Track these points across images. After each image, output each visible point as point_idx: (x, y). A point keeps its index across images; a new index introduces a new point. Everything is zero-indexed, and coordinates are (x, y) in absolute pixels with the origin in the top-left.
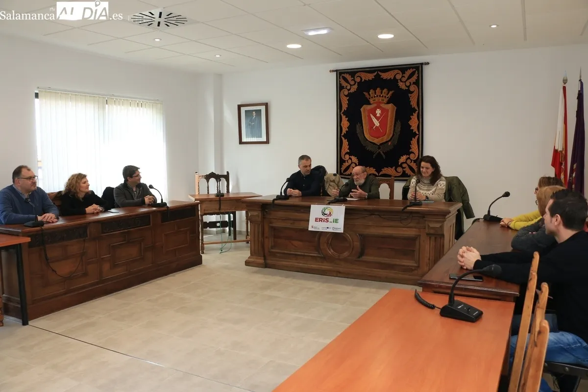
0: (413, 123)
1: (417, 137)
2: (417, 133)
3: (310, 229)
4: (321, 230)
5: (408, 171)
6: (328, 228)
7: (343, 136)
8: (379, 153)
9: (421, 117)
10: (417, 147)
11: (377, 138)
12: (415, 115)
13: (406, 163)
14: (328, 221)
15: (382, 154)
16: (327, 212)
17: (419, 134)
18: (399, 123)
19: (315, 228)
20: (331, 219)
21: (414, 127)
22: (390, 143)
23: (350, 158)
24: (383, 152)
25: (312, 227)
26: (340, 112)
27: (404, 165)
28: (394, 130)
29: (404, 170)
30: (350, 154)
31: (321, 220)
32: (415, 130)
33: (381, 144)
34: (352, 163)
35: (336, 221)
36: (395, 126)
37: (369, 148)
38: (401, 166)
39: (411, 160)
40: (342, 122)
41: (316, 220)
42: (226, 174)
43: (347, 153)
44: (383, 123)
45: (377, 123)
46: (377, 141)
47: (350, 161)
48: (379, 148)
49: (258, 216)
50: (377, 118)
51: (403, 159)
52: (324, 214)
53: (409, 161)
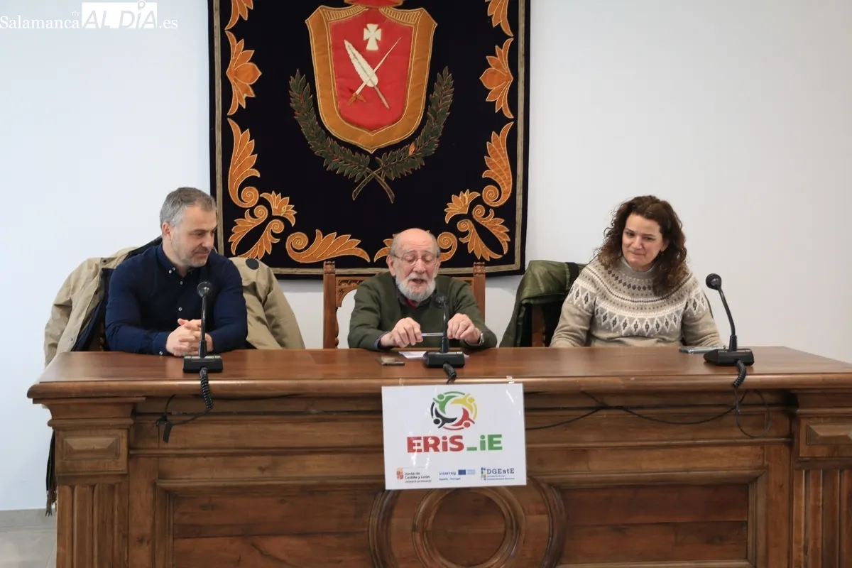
0: (496, 81)
1: (507, 128)
2: (509, 115)
3: (392, 483)
4: (437, 483)
5: (476, 245)
6: (462, 472)
7: (232, 117)
8: (374, 181)
9: (520, 61)
10: (507, 163)
11: (371, 128)
12: (502, 52)
13: (469, 216)
14: (461, 447)
15: (386, 187)
16: (453, 411)
17: (515, 120)
18: (447, 78)
19: (413, 476)
20: (470, 436)
21: (498, 95)
22: (412, 149)
23: (262, 201)
24: (387, 180)
25: (400, 475)
26: (223, 25)
27: (463, 226)
28: (428, 103)
29: (463, 240)
30: (261, 184)
31: (431, 445)
32: (502, 105)
33: (380, 152)
34: (270, 218)
35: (492, 442)
36: (430, 90)
37: (338, 163)
38: (452, 228)
39: (487, 208)
40: (232, 65)
41: (411, 446)
43: (250, 182)
44: (392, 74)
45: (368, 76)
46: (368, 140)
47: (262, 213)
48: (374, 165)
49: (112, 451)
50: (371, 59)
51: (458, 204)
52: (441, 420)
53: (479, 212)
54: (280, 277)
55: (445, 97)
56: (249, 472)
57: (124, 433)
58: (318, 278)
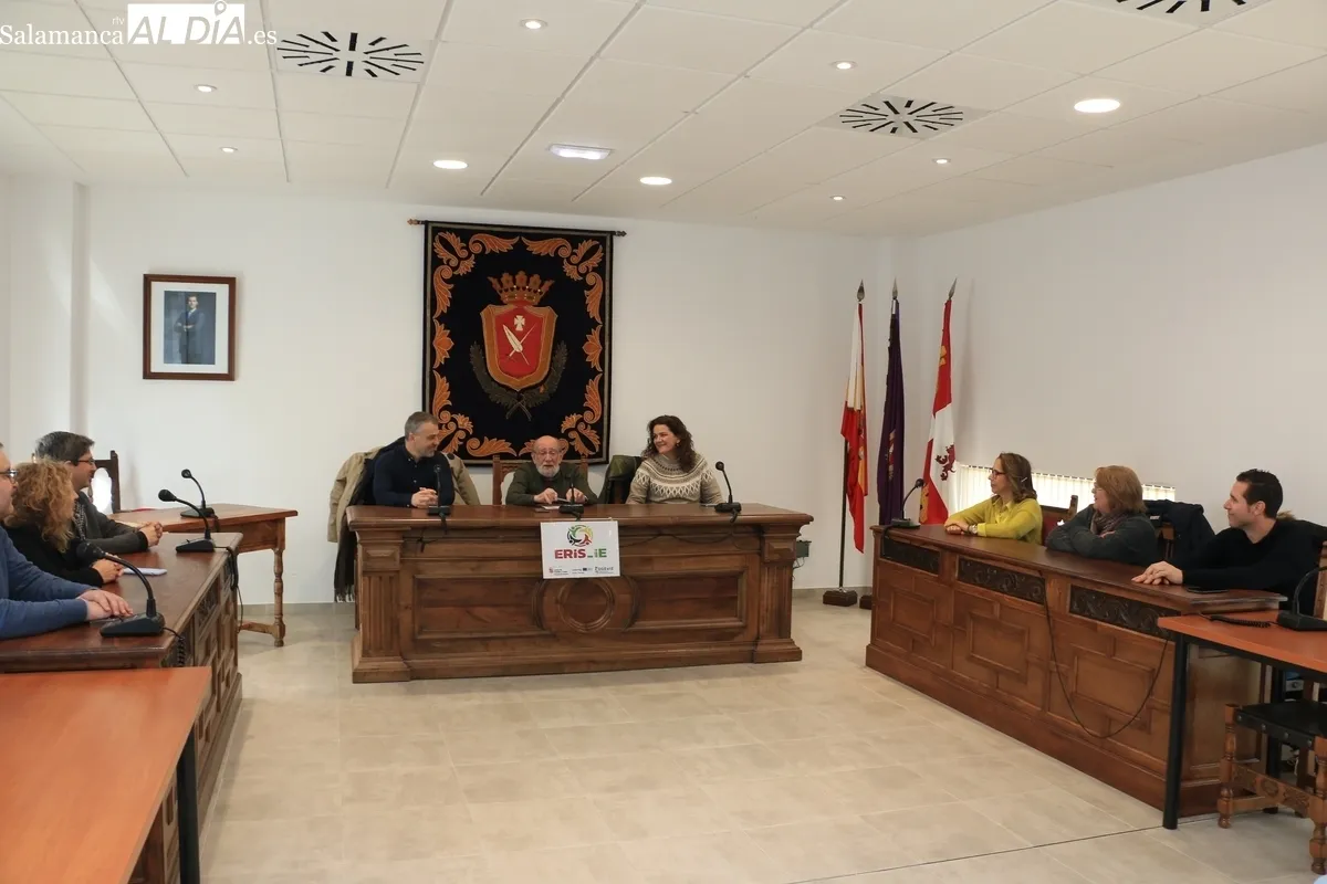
0: (592, 350)
1: (598, 377)
2: (599, 369)
3: (547, 575)
4: (571, 575)
5: (579, 446)
6: (585, 569)
7: (437, 370)
8: (519, 408)
9: (606, 337)
10: (598, 398)
11: (518, 377)
12: (596, 333)
13: (576, 429)
14: (584, 556)
15: (526, 411)
16: (580, 536)
17: (603, 372)
18: (563, 347)
19: (558, 571)
20: (589, 550)
21: (593, 358)
22: (542, 389)
23: (453, 420)
24: (527, 408)
25: (551, 571)
26: (432, 315)
27: (572, 435)
28: (552, 361)
29: (572, 443)
30: (452, 409)
31: (568, 554)
32: (595, 364)
33: (523, 391)
34: (458, 429)
35: (601, 553)
36: (553, 354)
37: (497, 397)
38: (565, 436)
39: (586, 424)
40: (436, 338)
41: (557, 554)
42: (108, 458)
43: (446, 408)
44: (531, 345)
45: (517, 345)
46: (516, 384)
47: (452, 426)
48: (519, 399)
49: (392, 557)
50: (519, 336)
51: (569, 422)
52: (573, 540)
53: (581, 426)
54: (467, 465)
55: (563, 358)
56: (464, 571)
57: (398, 548)
58: (490, 465)
